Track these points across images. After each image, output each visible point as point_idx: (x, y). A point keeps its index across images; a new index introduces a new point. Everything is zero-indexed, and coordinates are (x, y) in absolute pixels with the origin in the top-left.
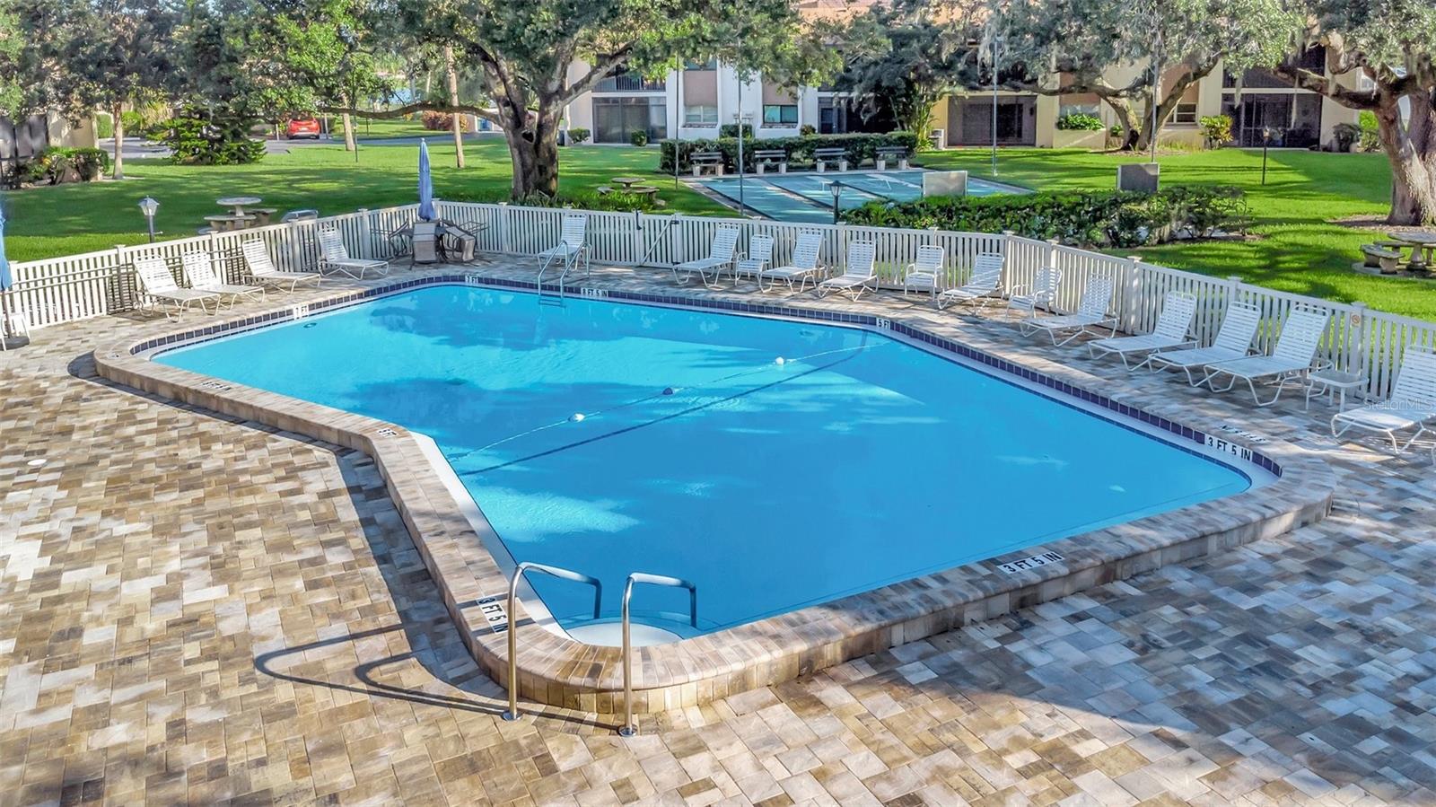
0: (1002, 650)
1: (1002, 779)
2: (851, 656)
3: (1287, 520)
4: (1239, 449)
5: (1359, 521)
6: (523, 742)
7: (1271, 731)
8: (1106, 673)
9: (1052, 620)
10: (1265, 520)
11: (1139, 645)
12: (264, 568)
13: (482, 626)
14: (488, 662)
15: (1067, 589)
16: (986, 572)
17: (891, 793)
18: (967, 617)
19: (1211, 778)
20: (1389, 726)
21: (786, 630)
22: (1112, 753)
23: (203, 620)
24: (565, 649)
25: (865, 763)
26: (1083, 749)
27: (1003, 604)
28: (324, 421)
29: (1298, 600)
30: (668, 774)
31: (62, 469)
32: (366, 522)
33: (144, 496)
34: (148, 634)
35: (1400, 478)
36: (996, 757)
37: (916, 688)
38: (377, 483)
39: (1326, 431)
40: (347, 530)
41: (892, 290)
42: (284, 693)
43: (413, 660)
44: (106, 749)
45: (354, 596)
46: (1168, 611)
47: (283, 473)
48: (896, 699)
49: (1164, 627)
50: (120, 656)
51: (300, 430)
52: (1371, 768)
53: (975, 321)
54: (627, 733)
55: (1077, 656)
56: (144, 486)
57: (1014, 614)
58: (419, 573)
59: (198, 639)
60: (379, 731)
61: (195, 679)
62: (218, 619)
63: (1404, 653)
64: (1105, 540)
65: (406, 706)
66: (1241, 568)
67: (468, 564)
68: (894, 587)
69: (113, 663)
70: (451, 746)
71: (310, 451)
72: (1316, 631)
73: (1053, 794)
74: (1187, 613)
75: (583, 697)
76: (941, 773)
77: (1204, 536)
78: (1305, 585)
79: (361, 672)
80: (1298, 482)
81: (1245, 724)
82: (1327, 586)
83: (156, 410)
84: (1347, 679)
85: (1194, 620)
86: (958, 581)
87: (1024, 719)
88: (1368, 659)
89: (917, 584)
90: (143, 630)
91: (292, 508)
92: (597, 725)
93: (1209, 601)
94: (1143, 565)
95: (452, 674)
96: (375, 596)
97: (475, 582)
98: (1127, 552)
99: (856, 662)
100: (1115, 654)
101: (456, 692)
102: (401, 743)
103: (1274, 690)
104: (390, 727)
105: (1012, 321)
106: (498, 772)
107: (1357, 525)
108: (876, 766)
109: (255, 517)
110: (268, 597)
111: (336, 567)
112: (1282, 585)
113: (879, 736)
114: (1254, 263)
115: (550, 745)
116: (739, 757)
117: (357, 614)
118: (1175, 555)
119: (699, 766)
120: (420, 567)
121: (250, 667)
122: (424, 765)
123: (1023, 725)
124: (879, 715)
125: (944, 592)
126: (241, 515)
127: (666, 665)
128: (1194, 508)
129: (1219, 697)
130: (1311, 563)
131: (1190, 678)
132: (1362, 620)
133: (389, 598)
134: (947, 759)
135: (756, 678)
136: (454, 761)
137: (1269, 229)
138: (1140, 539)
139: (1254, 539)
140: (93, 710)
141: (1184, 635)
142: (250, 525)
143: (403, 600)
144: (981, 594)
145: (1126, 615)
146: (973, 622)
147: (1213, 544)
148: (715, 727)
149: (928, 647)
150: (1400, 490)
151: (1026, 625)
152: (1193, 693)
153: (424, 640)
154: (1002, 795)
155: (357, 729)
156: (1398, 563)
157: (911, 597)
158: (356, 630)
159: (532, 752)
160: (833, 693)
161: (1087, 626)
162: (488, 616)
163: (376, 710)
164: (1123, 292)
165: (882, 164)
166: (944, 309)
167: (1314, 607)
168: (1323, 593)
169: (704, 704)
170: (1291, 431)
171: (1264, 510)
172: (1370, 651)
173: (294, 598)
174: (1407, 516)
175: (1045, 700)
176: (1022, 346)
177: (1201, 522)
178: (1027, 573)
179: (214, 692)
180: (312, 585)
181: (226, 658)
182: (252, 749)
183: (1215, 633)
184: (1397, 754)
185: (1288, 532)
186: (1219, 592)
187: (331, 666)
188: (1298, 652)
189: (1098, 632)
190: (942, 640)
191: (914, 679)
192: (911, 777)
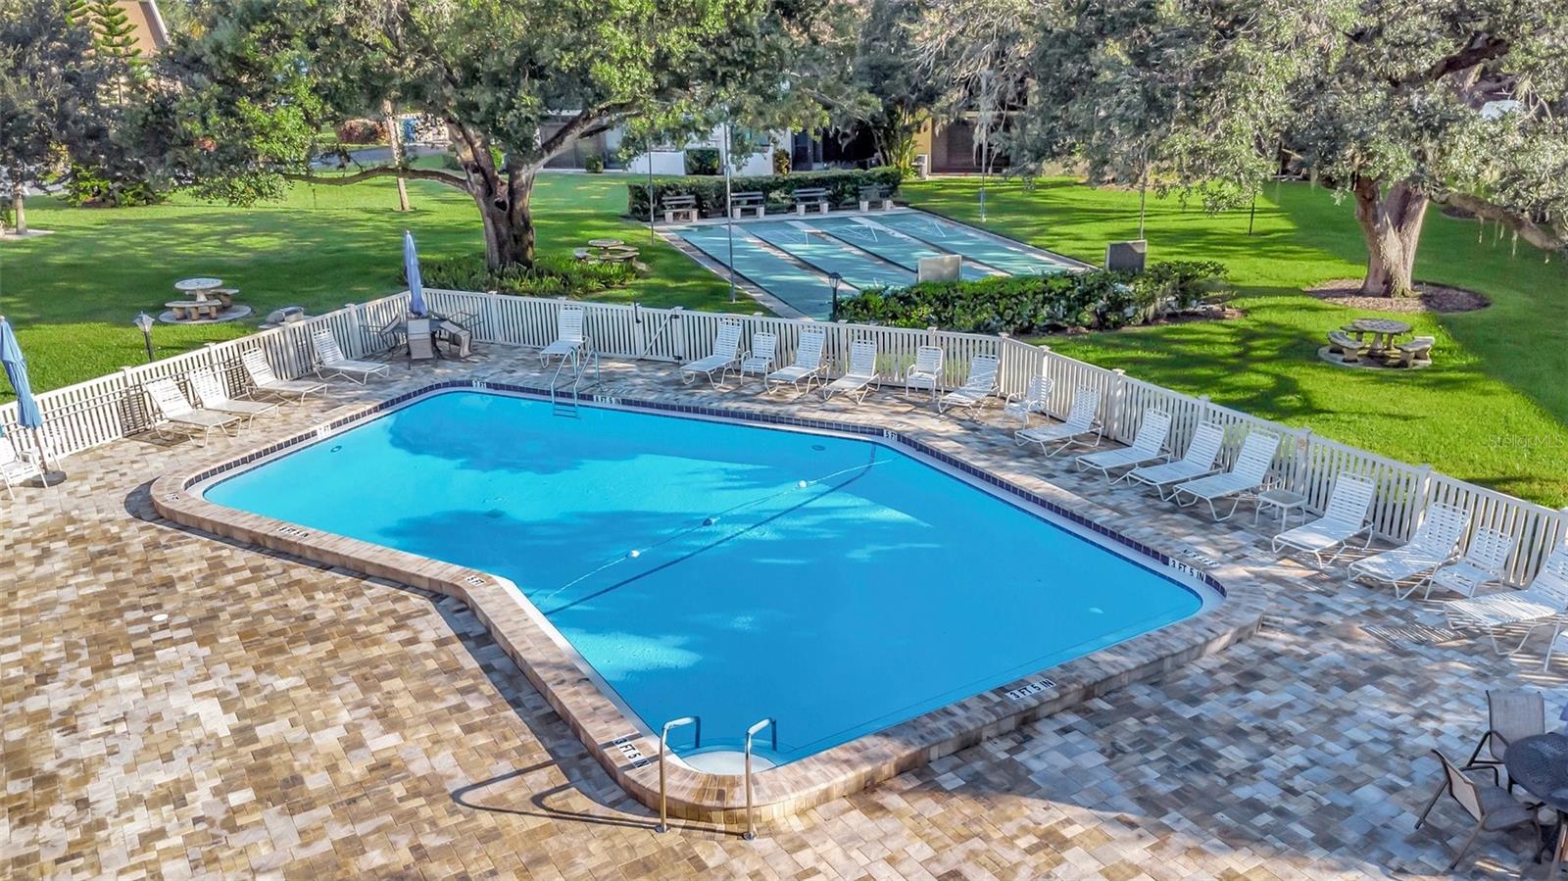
0: (1011, 760)
1: (1014, 856)
2: (901, 770)
3: (1225, 639)
4: (1195, 571)
5: (1282, 636)
6: (677, 849)
7: (1197, 813)
8: (1086, 774)
9: (1047, 734)
10: (1208, 642)
11: (1109, 751)
12: (421, 716)
13: (626, 763)
14: (636, 790)
15: (1058, 707)
16: (997, 699)
17: (941, 870)
18: (985, 734)
19: (1153, 848)
20: (1275, 805)
21: (854, 756)
22: (1088, 834)
23: (395, 764)
24: (693, 778)
25: (921, 850)
26: (1069, 832)
27: (1010, 724)
28: (413, 570)
29: (1225, 709)
30: (785, 866)
31: (190, 624)
32: (487, 669)
33: (280, 650)
34: (357, 778)
35: (1318, 592)
36: (1010, 841)
37: (951, 793)
38: (481, 630)
39: (1268, 547)
40: (474, 677)
41: (893, 387)
42: (486, 820)
43: (573, 789)
44: (373, 870)
45: (506, 738)
46: (1131, 722)
47: (392, 622)
48: (937, 802)
49: (1127, 735)
50: (344, 797)
51: (389, 576)
52: (1260, 836)
53: (973, 428)
54: (750, 837)
55: (1065, 762)
56: (276, 640)
57: (1018, 729)
58: (550, 714)
59: (399, 780)
60: (569, 845)
61: (413, 813)
62: (406, 763)
63: (1297, 748)
64: (1084, 666)
65: (582, 826)
66: (1187, 682)
67: (595, 709)
68: (929, 715)
69: (341, 803)
70: (626, 854)
71: (406, 598)
72: (1236, 734)
73: (1049, 865)
74: (1145, 723)
75: (714, 814)
76: (973, 854)
77: (1161, 659)
78: (1233, 695)
79: (538, 800)
80: (1236, 605)
81: (1178, 808)
82: (1248, 696)
83: (240, 557)
84: (1253, 770)
85: (1149, 728)
86: (977, 706)
87: (1028, 812)
88: (1269, 755)
89: (947, 712)
90: (351, 776)
91: (417, 658)
92: (726, 833)
93: (1161, 712)
94: (1114, 685)
95: (609, 798)
96: (523, 737)
97: (605, 726)
98: (1103, 677)
99: (907, 775)
100: (1092, 759)
101: (615, 813)
102: (590, 854)
103: (1200, 781)
104: (576, 842)
105: (1007, 426)
106: (666, 871)
107: (1279, 640)
108: (928, 852)
109: (390, 667)
110: (437, 741)
111: (479, 713)
112: (1216, 696)
113: (928, 830)
114: (1229, 350)
115: (698, 849)
116: (832, 850)
117: (514, 753)
118: (1139, 675)
119: (806, 858)
120: (548, 710)
121: (450, 801)
122: (611, 869)
123: (1028, 817)
124: (927, 815)
125: (968, 718)
126: (377, 667)
127: (771, 787)
128: (1154, 633)
129: (1162, 789)
130: (1238, 676)
131: (1144, 775)
132: (1270, 724)
133: (534, 739)
134: (976, 844)
135: (835, 792)
136: (632, 865)
137: (1248, 303)
138: (1113, 664)
139: (1199, 656)
140: (346, 841)
141: (1141, 741)
142: (389, 676)
143: (546, 740)
144: (994, 719)
145: (1101, 726)
146: (989, 739)
147: (1168, 664)
148: (811, 829)
149: (956, 760)
150: (1319, 605)
151: (1028, 738)
152: (1143, 787)
153: (576, 774)
154: (1014, 868)
155: (552, 845)
156: (1305, 674)
157: (942, 724)
158: (520, 767)
159: (685, 855)
160: (892, 800)
161: (1072, 737)
162: (627, 754)
163: (562, 831)
164: (1107, 402)
165: (864, 205)
166: (945, 413)
167: (1237, 714)
168: (1245, 701)
169: (801, 813)
170: (1240, 547)
171: (1209, 634)
172: (1272, 748)
173: (459, 743)
174: (1319, 630)
175: (1042, 798)
176: (1017, 457)
177: (1160, 646)
178: (1027, 698)
179: (433, 823)
180: (469, 729)
181: (429, 795)
182: (483, 864)
183: (1163, 739)
184: (1278, 825)
185: (1226, 648)
186: (1169, 704)
187: (511, 796)
188: (1221, 752)
189: (1080, 743)
190: (967, 753)
191: (948, 787)
192: (953, 858)
